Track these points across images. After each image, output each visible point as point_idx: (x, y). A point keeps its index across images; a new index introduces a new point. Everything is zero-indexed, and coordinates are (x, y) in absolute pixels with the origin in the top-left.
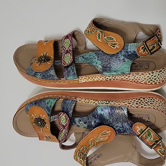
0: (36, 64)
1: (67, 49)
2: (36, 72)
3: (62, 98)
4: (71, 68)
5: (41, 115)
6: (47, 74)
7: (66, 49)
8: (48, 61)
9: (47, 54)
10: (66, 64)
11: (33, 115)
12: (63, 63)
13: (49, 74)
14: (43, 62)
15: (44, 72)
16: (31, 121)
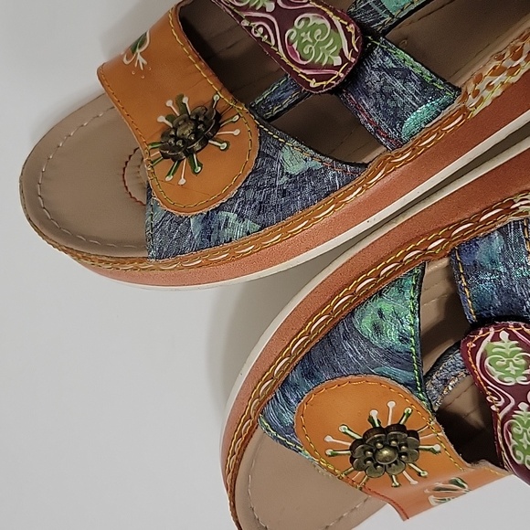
0: (168, 179)
1: (271, 7)
2: (207, 218)
3: (433, 256)
4: (380, 68)
5: (374, 414)
6: (273, 186)
7: (263, 9)
8: (218, 127)
9: (185, 100)
10: (338, 68)
11: (329, 439)
12: (311, 77)
13: (285, 178)
14: (196, 146)
15: (247, 188)
16: (333, 473)
